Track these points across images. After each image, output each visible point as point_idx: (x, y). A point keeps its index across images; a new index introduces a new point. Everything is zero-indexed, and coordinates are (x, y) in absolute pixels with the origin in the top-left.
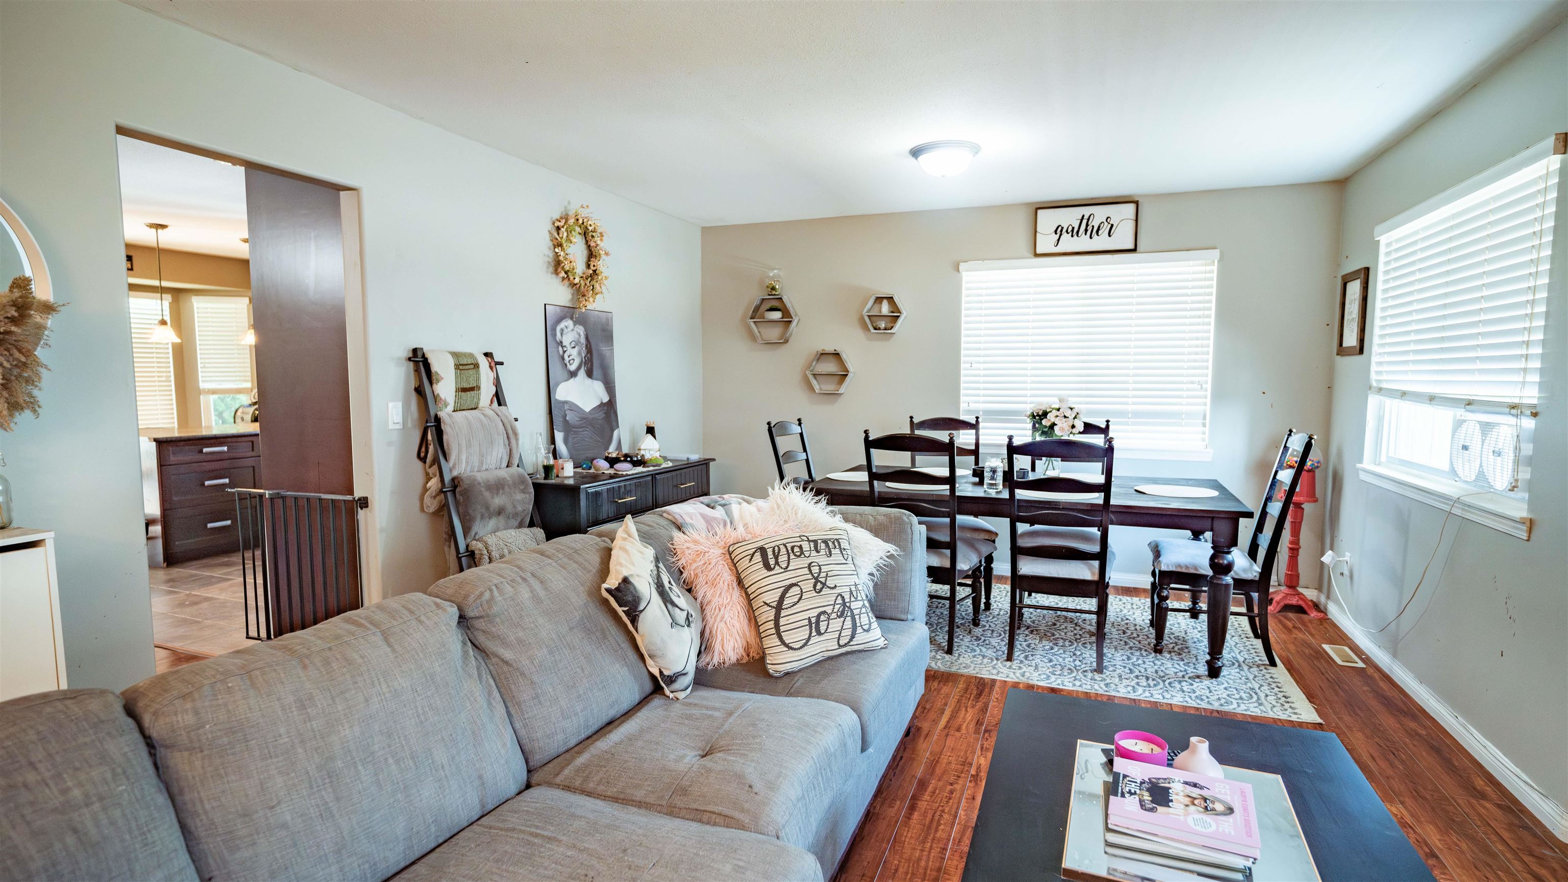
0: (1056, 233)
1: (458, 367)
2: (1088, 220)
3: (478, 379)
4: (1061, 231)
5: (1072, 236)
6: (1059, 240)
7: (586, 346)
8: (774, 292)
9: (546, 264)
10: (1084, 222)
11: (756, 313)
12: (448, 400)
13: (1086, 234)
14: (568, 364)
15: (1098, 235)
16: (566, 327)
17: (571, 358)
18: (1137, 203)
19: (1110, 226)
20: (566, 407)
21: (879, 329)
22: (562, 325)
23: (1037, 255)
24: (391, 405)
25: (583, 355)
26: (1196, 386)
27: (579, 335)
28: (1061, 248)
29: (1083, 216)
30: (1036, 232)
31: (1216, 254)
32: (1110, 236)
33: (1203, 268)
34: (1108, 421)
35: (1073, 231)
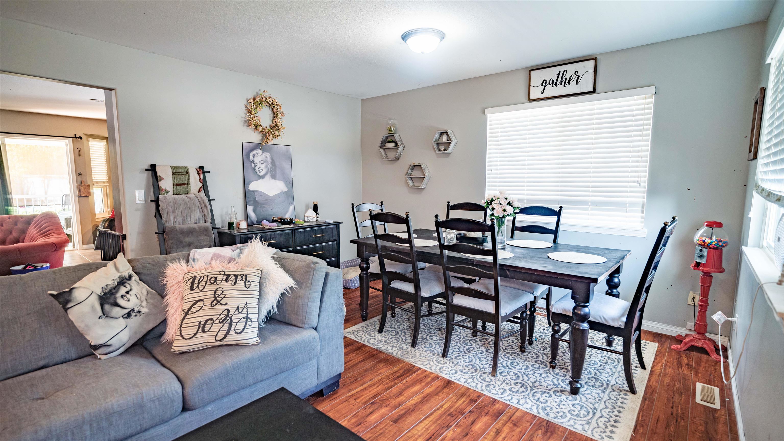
0: (542, 86)
1: (173, 173)
2: (563, 74)
3: (189, 179)
4: (546, 83)
5: (552, 86)
6: (544, 90)
7: (272, 163)
8: (390, 132)
9: (243, 122)
10: (561, 76)
11: (383, 144)
12: (168, 189)
13: (561, 84)
14: (258, 172)
15: (569, 84)
16: (257, 153)
17: (260, 169)
18: (596, 59)
19: (577, 77)
20: (256, 194)
21: (441, 151)
22: (254, 152)
23: (530, 100)
24: (137, 192)
25: (269, 168)
26: (635, 184)
27: (266, 157)
28: (545, 95)
29: (560, 72)
30: (529, 85)
31: (653, 89)
32: (577, 84)
33: (643, 101)
34: (561, 207)
35: (553, 83)
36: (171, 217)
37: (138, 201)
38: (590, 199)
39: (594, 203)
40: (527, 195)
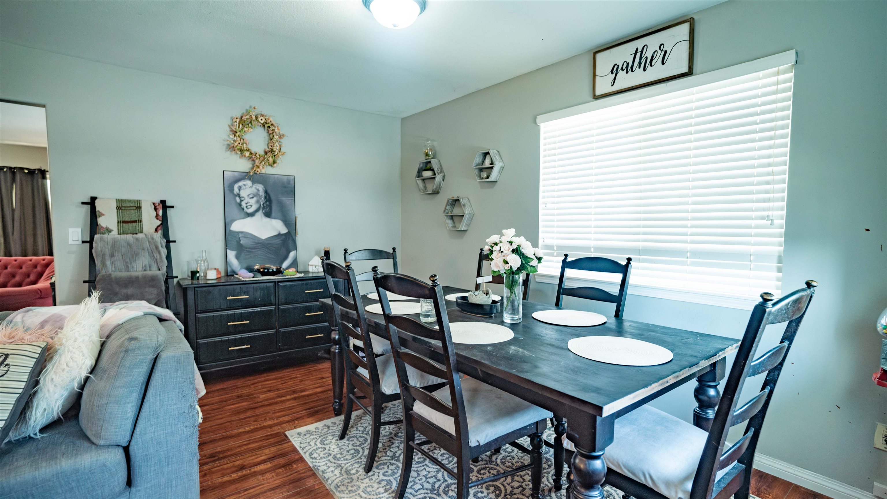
0: (612, 73)
1: (118, 208)
2: (642, 52)
3: (140, 215)
4: (617, 69)
5: (627, 72)
6: (615, 79)
7: (265, 197)
10: (638, 55)
11: (419, 174)
12: (111, 227)
13: (640, 67)
14: (245, 209)
15: (651, 66)
16: (245, 185)
17: (248, 204)
18: (691, 22)
19: (663, 53)
20: (240, 235)
21: (483, 179)
22: (240, 184)
23: (596, 98)
24: (71, 230)
25: (262, 203)
27: (258, 190)
28: (617, 87)
29: (637, 49)
30: (594, 75)
31: (791, 55)
32: (663, 63)
35: (627, 67)
36: (108, 263)
37: (71, 242)
38: (689, 247)
39: (696, 254)
40: (595, 240)
